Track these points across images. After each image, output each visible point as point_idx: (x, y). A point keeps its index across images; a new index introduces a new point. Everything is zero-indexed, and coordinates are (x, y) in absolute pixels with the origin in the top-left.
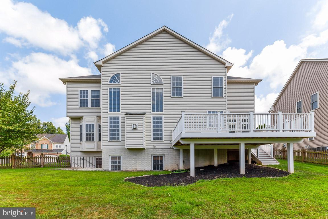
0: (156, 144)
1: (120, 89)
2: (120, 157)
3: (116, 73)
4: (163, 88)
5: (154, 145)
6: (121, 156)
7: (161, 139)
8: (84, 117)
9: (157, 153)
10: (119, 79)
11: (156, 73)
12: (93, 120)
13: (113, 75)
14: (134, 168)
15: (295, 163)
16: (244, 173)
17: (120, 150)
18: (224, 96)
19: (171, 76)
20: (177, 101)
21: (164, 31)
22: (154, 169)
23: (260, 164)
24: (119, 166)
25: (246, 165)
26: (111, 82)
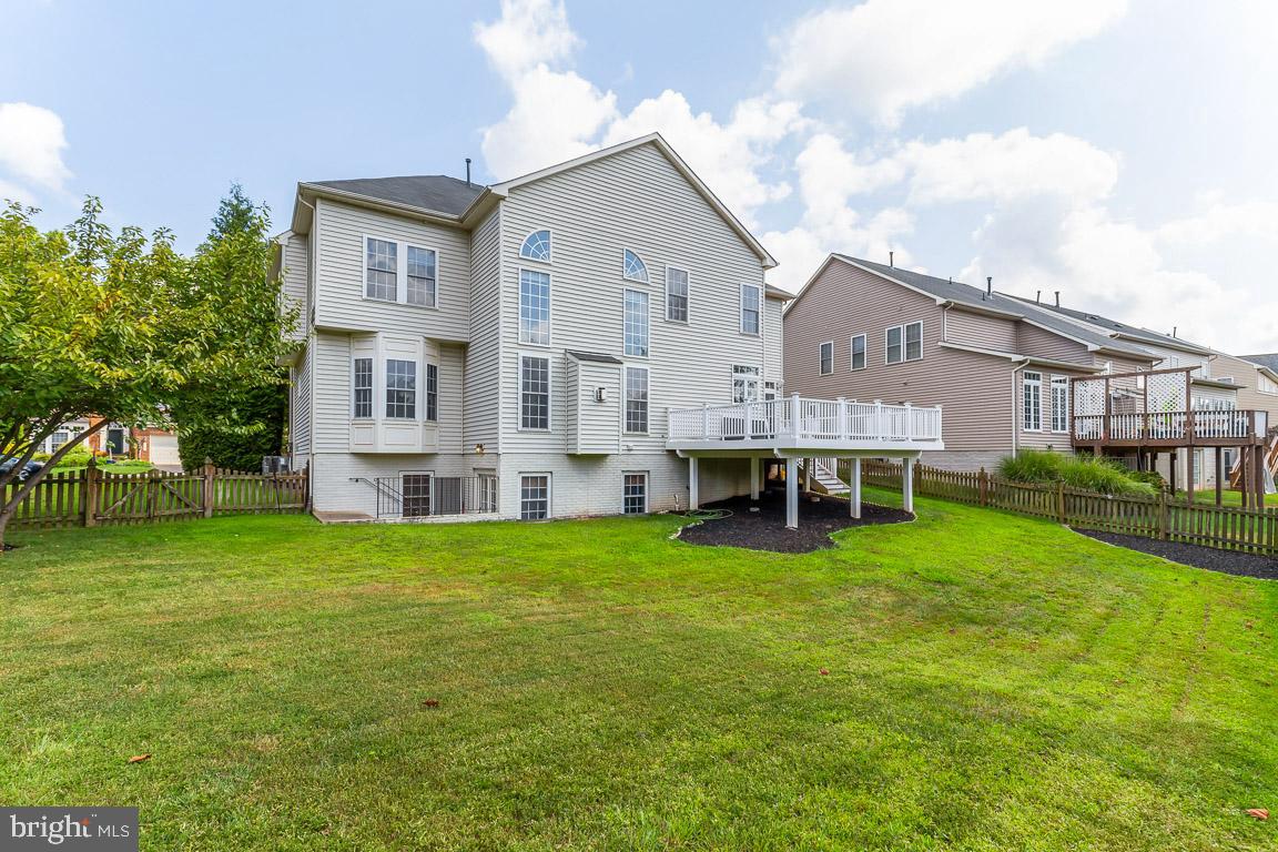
0: (634, 442)
1: (551, 278)
2: (546, 478)
3: (540, 229)
4: (650, 293)
5: (631, 444)
6: (549, 475)
7: (644, 428)
8: (380, 335)
9: (635, 466)
10: (547, 246)
11: (635, 251)
12: (411, 348)
13: (533, 232)
14: (582, 510)
15: (864, 489)
16: (858, 516)
17: (546, 457)
18: (760, 333)
19: (667, 266)
20: (676, 331)
21: (653, 143)
22: (627, 511)
23: (826, 491)
24: (543, 505)
25: (799, 494)
26: (526, 250)
